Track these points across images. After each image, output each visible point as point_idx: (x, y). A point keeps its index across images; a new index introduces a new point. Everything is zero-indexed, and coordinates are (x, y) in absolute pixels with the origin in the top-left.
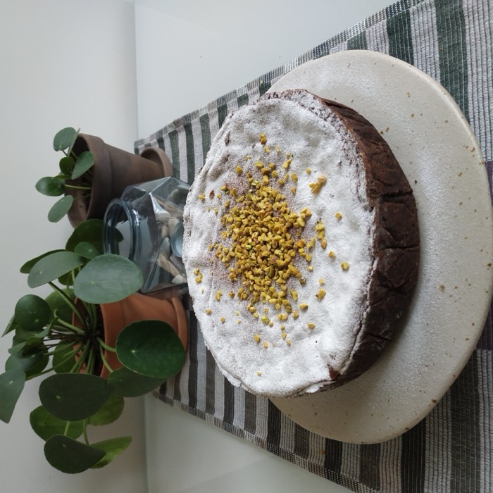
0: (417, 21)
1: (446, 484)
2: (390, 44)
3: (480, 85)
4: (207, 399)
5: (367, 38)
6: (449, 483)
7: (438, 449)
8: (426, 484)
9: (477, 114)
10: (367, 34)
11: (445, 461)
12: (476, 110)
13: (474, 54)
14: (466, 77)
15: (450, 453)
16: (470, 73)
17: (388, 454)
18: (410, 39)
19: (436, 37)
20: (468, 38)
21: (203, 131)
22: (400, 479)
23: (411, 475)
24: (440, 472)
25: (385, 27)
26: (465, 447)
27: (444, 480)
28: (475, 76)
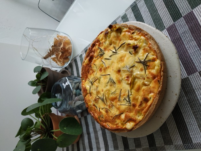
0: (139, 5)
1: (197, 127)
2: (133, 13)
3: (161, 10)
4: (97, 146)
5: (127, 14)
6: (197, 126)
7: (188, 116)
8: (190, 132)
9: (163, 17)
10: (126, 13)
11: (193, 119)
12: (162, 16)
13: (157, 5)
14: (157, 10)
15: (193, 116)
16: (157, 9)
17: (172, 129)
18: (139, 10)
19: (146, 6)
20: (154, 2)
21: (80, 60)
22: (179, 135)
23: (182, 131)
24: (193, 124)
25: (131, 10)
26: (197, 110)
27: (195, 126)
28: (159, 9)
